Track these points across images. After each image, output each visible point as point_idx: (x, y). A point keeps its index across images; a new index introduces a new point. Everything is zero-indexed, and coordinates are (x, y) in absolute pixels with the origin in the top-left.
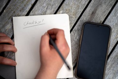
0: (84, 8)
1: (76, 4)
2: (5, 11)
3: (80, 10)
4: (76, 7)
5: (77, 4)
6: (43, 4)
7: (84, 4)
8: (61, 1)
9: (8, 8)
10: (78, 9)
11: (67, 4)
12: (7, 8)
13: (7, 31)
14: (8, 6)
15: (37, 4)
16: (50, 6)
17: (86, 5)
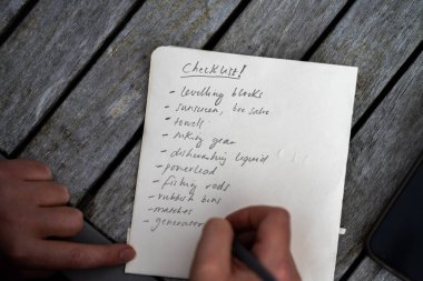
0: (400, 65)
1: (372, 47)
2: (110, 50)
3: (382, 71)
4: (370, 57)
5: (374, 49)
6: (251, 38)
7: (401, 53)
8: (317, 32)
9: (122, 41)
10: (379, 66)
11: (339, 44)
12: (118, 39)
13: (112, 122)
14: (124, 33)
15: (227, 35)
16: (276, 45)
17: (407, 56)
